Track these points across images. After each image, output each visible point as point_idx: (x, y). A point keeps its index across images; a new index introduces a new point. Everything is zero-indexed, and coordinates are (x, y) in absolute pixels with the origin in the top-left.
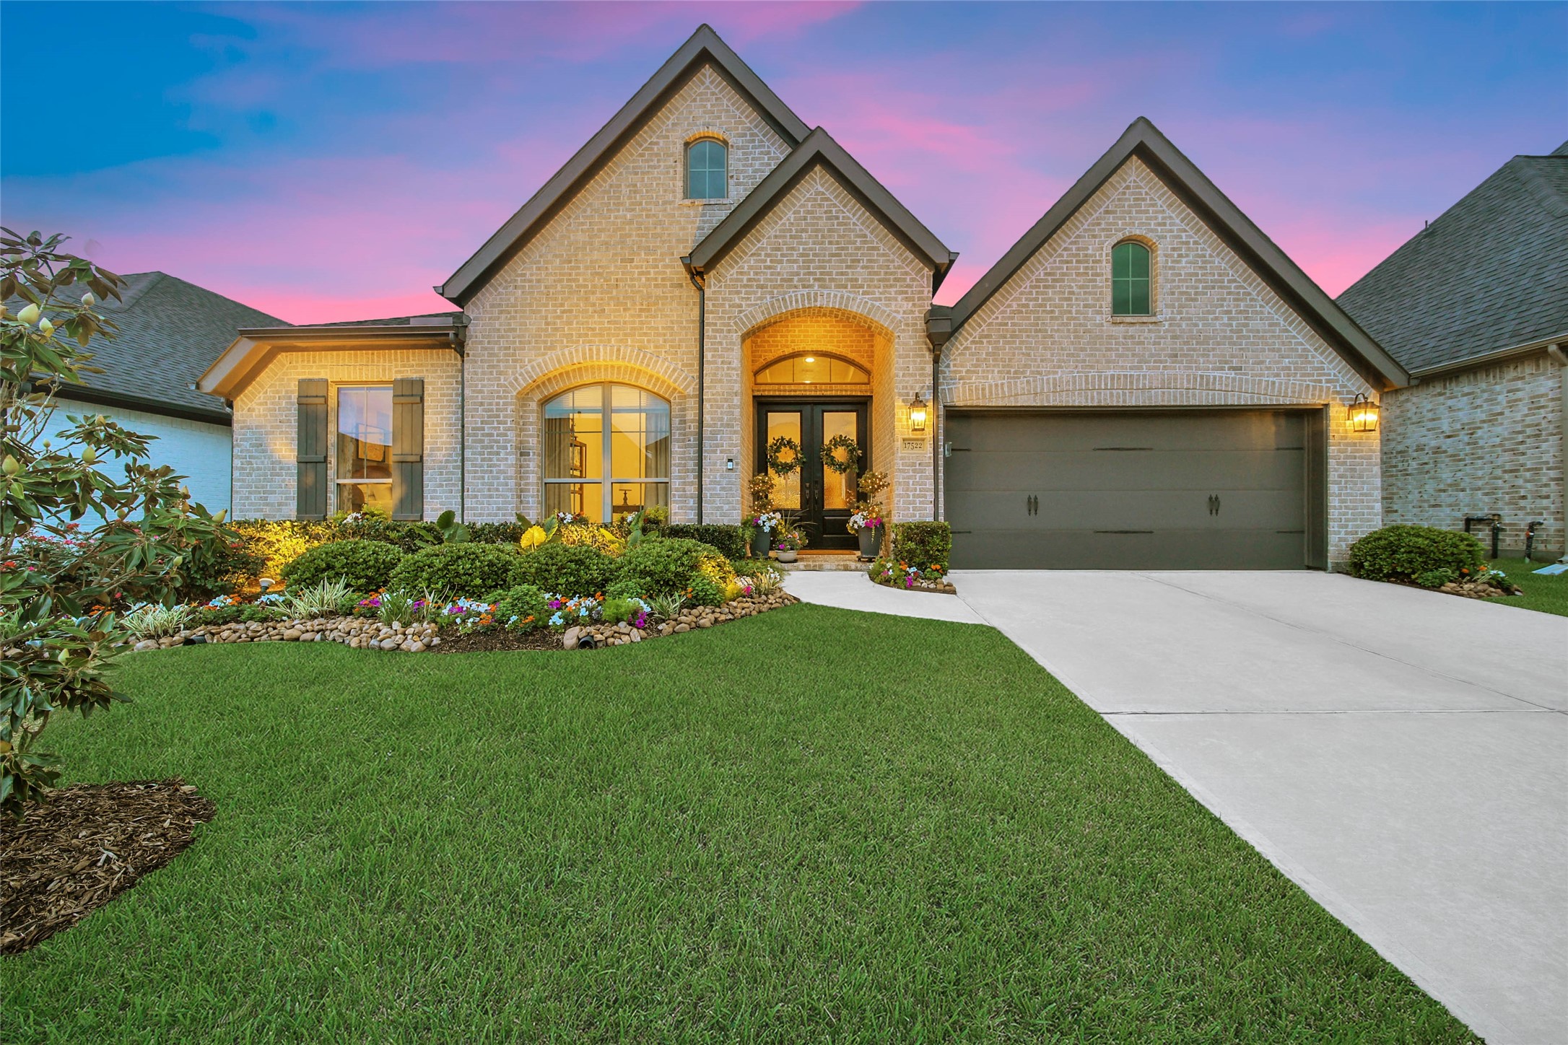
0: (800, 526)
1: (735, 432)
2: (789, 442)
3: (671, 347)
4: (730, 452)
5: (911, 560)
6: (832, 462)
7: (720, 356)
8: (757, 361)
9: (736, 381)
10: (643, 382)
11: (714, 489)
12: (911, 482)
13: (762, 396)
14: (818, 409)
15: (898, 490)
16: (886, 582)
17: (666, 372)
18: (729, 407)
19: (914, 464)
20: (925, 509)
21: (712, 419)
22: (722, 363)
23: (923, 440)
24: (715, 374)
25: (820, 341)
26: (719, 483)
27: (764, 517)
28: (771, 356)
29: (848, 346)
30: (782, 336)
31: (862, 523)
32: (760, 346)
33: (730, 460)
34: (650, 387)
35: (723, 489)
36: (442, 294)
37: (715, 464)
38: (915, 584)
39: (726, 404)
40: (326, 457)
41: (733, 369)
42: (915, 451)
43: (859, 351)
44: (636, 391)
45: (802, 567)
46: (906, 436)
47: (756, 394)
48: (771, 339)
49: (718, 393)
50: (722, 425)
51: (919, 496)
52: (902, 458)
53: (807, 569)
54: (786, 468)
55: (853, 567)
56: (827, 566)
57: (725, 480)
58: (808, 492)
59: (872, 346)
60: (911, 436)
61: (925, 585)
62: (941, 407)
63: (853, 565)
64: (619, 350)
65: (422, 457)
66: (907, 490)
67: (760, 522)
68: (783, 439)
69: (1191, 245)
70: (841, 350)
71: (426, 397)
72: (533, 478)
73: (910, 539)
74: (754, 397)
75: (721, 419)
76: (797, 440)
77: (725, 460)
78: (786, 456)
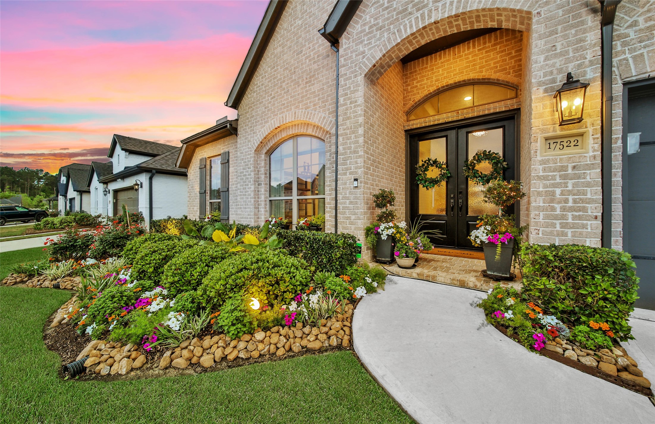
0: (425, 233)
1: (360, 157)
2: (435, 162)
3: (323, 102)
4: (356, 173)
5: (546, 303)
6: (476, 175)
7: (349, 98)
8: (407, 104)
9: (360, 115)
10: (310, 131)
11: (345, 203)
12: (558, 191)
13: (412, 130)
14: (463, 131)
16: (502, 327)
17: (319, 120)
18: (356, 137)
19: (564, 168)
20: (584, 226)
21: (344, 149)
22: (351, 103)
23: (581, 133)
24: (346, 114)
25: (462, 73)
26: (348, 198)
27: (382, 226)
28: (418, 97)
29: (491, 69)
30: (427, 79)
31: (484, 238)
32: (409, 92)
33: (356, 180)
34: (314, 134)
35: (351, 203)
36: (227, 105)
37: (345, 184)
38: (551, 346)
39: (353, 136)
40: (205, 191)
41: (358, 106)
42: (566, 151)
43: (505, 69)
44: (308, 139)
45: (415, 275)
46: (551, 134)
47: (407, 128)
48: (418, 84)
49: (348, 128)
50: (350, 152)
51: (571, 209)
52: (543, 162)
53: (420, 278)
54: (434, 182)
55: (471, 285)
56: (441, 276)
57: (352, 196)
58: (452, 201)
59: (520, 60)
60: (559, 133)
61: (571, 354)
62: (617, 86)
63: (471, 280)
64: (295, 113)
65: (228, 189)
66: (552, 201)
67: (379, 230)
68: (429, 160)
70: (485, 74)
71: (230, 160)
72: (263, 198)
74: (406, 131)
75: (350, 148)
76: (442, 159)
77: (353, 180)
78: (433, 173)
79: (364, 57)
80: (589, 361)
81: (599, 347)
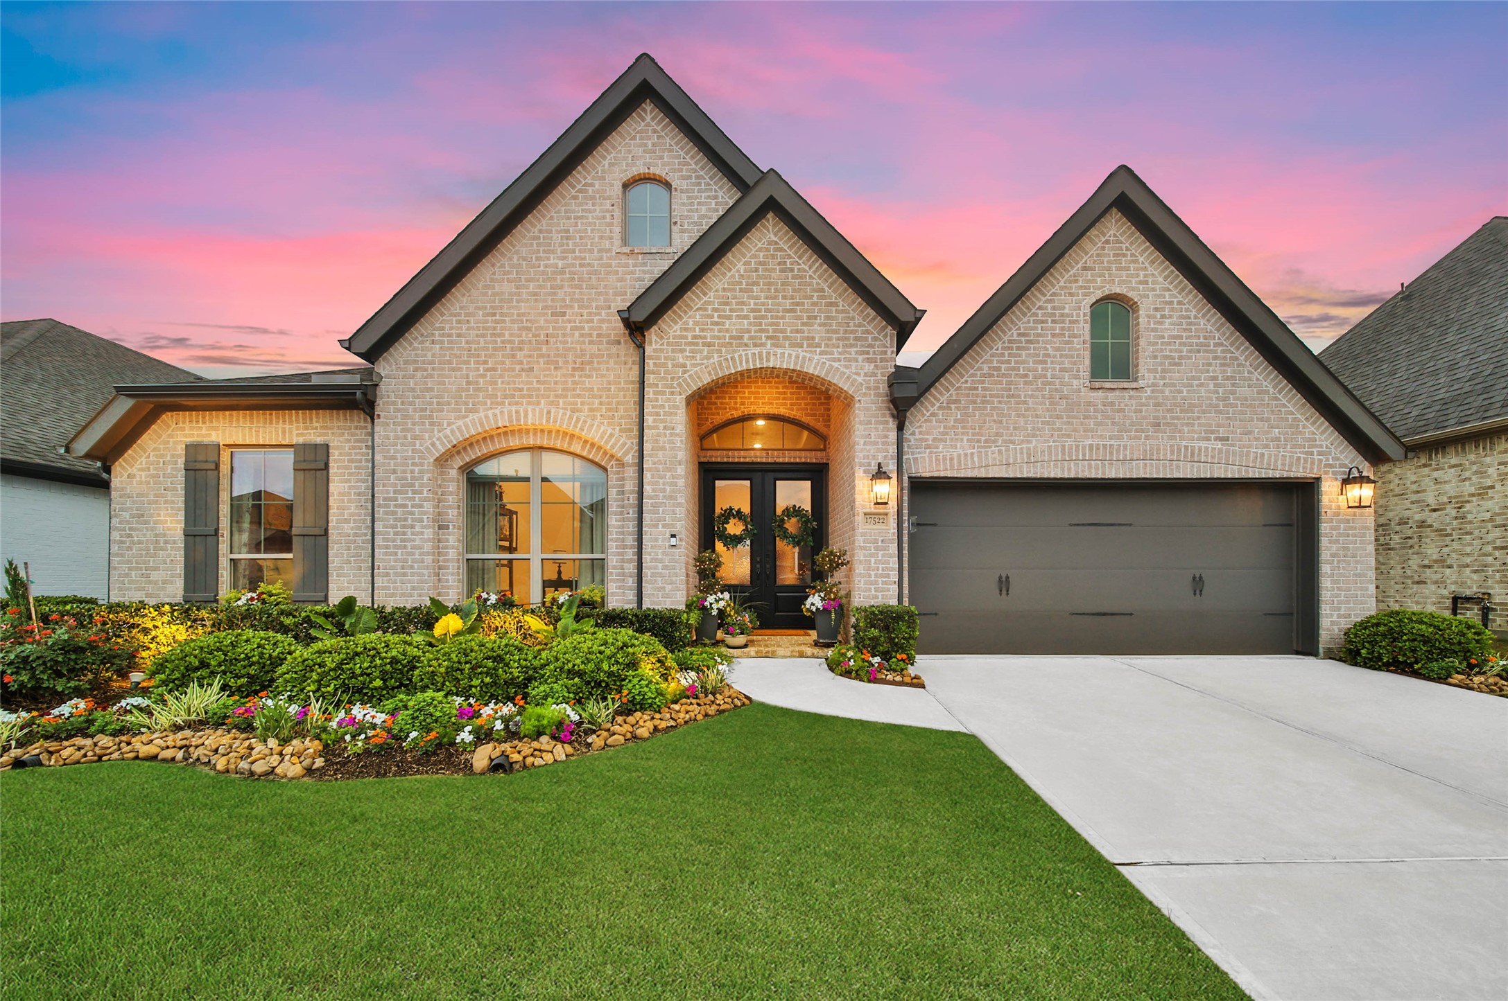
0: (750, 607)
1: (679, 505)
2: (739, 512)
3: (608, 410)
4: (673, 526)
5: (874, 648)
6: (785, 535)
7: (663, 421)
8: (703, 425)
9: (680, 449)
10: (576, 448)
11: (656, 568)
12: (873, 560)
13: (709, 463)
14: (771, 476)
15: (859, 569)
16: (847, 674)
17: (602, 437)
18: (673, 477)
19: (876, 541)
20: (888, 590)
21: (654, 490)
22: (665, 428)
23: (886, 514)
24: (656, 441)
25: (772, 404)
26: (661, 561)
27: (711, 599)
28: (719, 419)
29: (802, 409)
30: (730, 398)
31: (819, 604)
32: (706, 409)
33: (673, 536)
34: (584, 454)
35: (665, 567)
36: (348, 349)
37: (656, 540)
38: (880, 676)
39: (668, 474)
40: (217, 530)
41: (677, 435)
42: (877, 526)
43: (815, 415)
44: (569, 458)
45: (753, 654)
46: (868, 511)
47: (703, 460)
48: (718, 401)
49: (659, 462)
50: (664, 497)
51: (882, 576)
52: (863, 534)
53: (759, 656)
54: (735, 541)
55: (809, 654)
56: (780, 651)
57: (667, 558)
58: (758, 566)
59: (829, 410)
60: (873, 510)
61: (890, 677)
62: (905, 479)
63: (809, 651)
64: (549, 413)
65: (326, 530)
66: (869, 569)
67: (707, 604)
68: (731, 509)
69: (1175, 306)
70: (794, 413)
71: (331, 464)
72: (452, 554)
73: (873, 626)
74: (700, 463)
75: (664, 491)
76: (746, 509)
77: (668, 535)
78: (734, 528)
79: (685, 372)
80: (898, 679)
81: (902, 670)
